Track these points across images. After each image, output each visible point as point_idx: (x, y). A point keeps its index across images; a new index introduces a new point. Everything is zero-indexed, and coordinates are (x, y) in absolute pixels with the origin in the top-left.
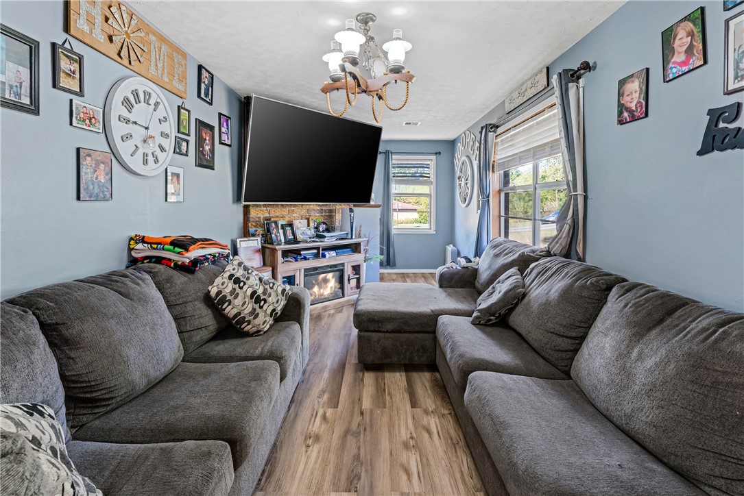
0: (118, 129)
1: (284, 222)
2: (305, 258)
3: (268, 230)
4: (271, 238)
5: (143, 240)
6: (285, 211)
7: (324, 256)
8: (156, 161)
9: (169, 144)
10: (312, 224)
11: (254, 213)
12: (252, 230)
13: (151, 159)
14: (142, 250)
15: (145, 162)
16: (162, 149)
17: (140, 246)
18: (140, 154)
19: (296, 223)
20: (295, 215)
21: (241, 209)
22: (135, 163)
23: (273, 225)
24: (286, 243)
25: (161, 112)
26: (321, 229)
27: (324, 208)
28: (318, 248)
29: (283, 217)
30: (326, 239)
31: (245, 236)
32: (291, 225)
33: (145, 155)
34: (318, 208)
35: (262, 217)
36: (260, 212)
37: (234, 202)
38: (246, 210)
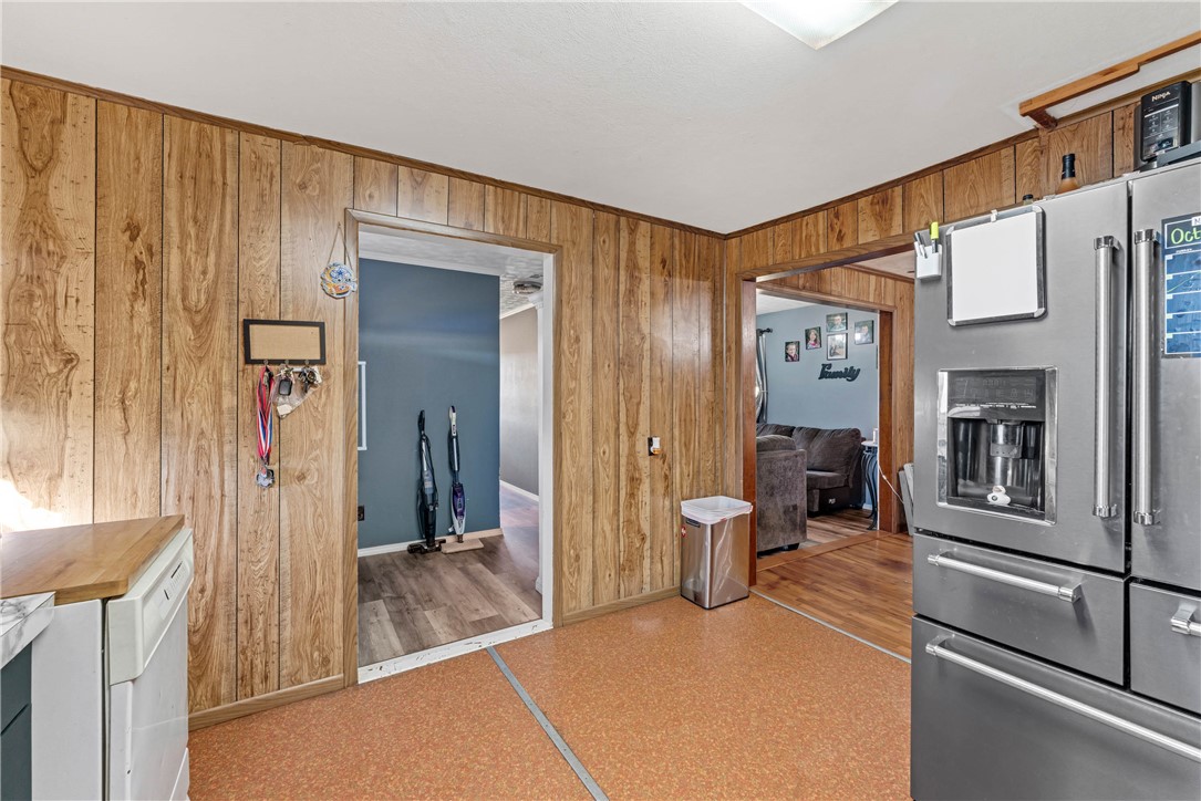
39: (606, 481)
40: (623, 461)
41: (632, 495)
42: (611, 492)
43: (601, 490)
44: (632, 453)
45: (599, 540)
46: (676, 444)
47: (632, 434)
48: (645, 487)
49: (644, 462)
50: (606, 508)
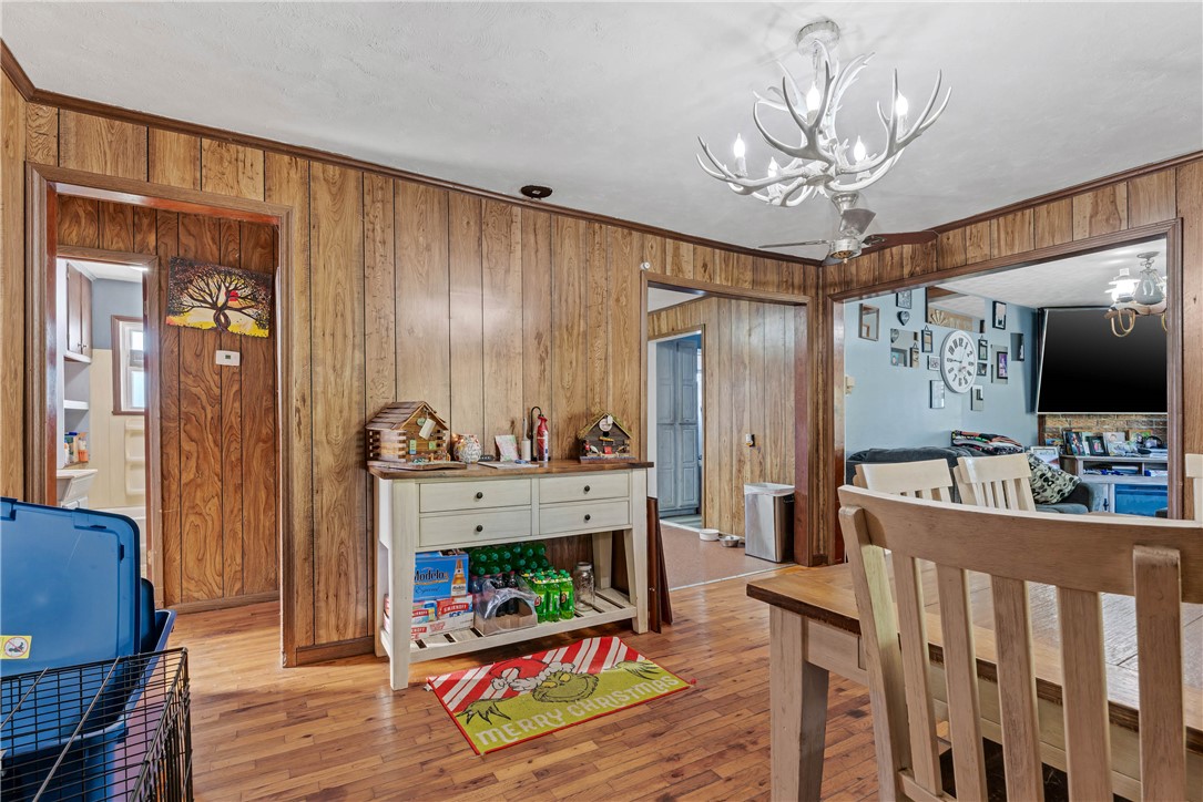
0: (948, 366)
1: (1090, 434)
2: (1117, 473)
3: (1068, 441)
4: (1071, 449)
5: (961, 434)
6: (1092, 422)
7: (1147, 474)
8: (966, 382)
9: (973, 370)
10: (1133, 438)
11: (1050, 423)
12: (1048, 440)
13: (963, 381)
14: (960, 440)
15: (960, 384)
16: (970, 374)
17: (959, 437)
18: (957, 379)
19: (1107, 436)
20: (1106, 427)
21: (1036, 420)
22: (955, 386)
23: (1074, 436)
24: (1092, 454)
25: (969, 349)
26: (1148, 445)
27: (1154, 420)
28: (1139, 464)
29: (1089, 428)
30: (1151, 455)
31: (1040, 445)
32: (1100, 438)
33: (960, 379)
34: (1144, 419)
35: (1061, 427)
36: (1057, 422)
37: (1027, 412)
38: (1042, 420)
39: (726, 459)
40: (735, 448)
41: (739, 471)
42: (728, 466)
43: (723, 464)
44: (739, 445)
45: (722, 494)
46: (768, 440)
47: (739, 431)
48: (747, 467)
49: (747, 450)
50: (726, 476)
